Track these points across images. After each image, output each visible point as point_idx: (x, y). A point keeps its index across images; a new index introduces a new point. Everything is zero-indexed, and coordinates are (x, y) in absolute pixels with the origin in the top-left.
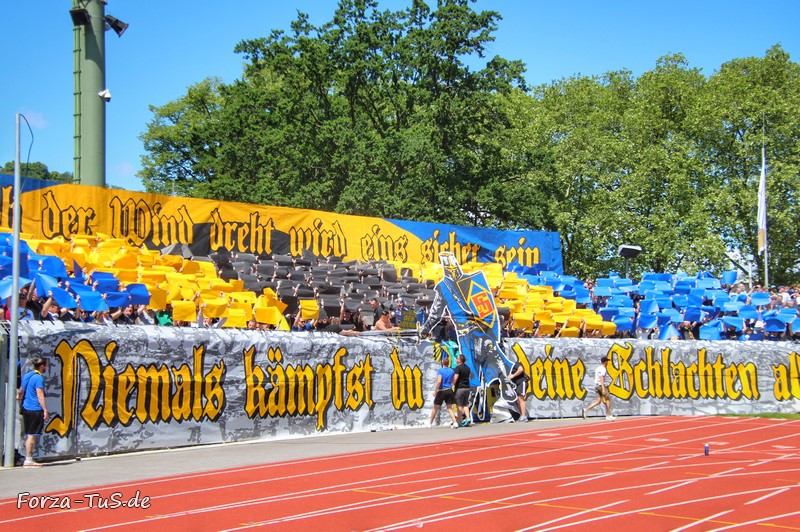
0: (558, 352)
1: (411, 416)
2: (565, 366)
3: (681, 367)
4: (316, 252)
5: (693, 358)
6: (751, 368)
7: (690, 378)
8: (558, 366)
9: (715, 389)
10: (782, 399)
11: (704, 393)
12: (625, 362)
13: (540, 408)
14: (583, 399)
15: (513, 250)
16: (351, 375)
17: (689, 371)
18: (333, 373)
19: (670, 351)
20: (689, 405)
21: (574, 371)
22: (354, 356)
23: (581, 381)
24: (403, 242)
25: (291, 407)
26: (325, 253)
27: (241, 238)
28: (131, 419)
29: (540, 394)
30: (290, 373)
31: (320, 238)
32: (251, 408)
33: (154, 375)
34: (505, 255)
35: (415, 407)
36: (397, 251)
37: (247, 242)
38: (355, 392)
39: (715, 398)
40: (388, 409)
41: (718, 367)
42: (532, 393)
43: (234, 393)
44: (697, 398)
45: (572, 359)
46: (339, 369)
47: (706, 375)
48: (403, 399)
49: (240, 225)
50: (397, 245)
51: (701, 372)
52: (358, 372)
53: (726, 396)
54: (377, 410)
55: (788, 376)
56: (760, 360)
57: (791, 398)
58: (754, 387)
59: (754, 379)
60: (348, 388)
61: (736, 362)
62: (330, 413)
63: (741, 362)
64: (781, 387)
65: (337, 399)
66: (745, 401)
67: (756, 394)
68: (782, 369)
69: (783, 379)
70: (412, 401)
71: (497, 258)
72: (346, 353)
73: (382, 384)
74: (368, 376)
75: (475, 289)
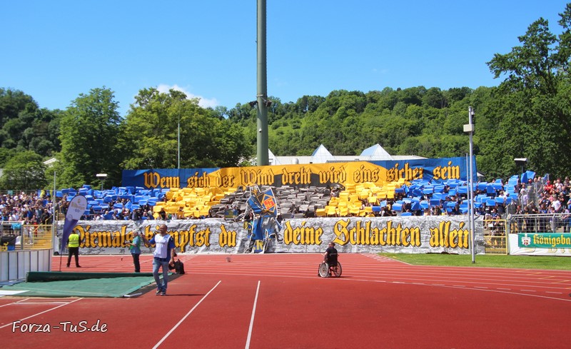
0: (308, 224)
1: (229, 250)
2: (312, 230)
3: (376, 230)
4: (332, 181)
5: (384, 225)
6: (417, 230)
7: (381, 236)
8: (308, 231)
9: (395, 240)
10: (434, 246)
11: (389, 242)
12: (344, 228)
13: (296, 248)
14: (320, 245)
15: (445, 168)
16: (198, 234)
17: (381, 232)
18: (189, 234)
19: (371, 222)
20: (380, 249)
21: (317, 232)
22: (200, 228)
23: (319, 237)
24: (376, 171)
26: (336, 181)
27: (296, 178)
28: (96, 247)
29: (297, 242)
31: (334, 175)
33: (104, 234)
34: (440, 171)
35: (231, 246)
36: (373, 176)
37: (299, 179)
38: (200, 240)
39: (395, 245)
40: (217, 246)
41: (399, 229)
42: (293, 242)
44: (385, 245)
45: (316, 227)
46: (192, 232)
47: (391, 233)
48: (225, 242)
49: (296, 173)
50: (373, 173)
51: (389, 232)
52: (202, 233)
53: (401, 244)
54: (211, 247)
55: (439, 234)
56: (423, 226)
57: (439, 246)
58: (417, 240)
59: (417, 236)
60: (197, 239)
61: (409, 227)
62: (187, 247)
63: (412, 227)
64: (434, 240)
65: (191, 243)
66: (411, 247)
67: (418, 243)
68: (436, 231)
69: (436, 235)
70: (230, 244)
71: (435, 173)
72: (196, 227)
73: (215, 238)
74: (207, 234)
75: (267, 197)
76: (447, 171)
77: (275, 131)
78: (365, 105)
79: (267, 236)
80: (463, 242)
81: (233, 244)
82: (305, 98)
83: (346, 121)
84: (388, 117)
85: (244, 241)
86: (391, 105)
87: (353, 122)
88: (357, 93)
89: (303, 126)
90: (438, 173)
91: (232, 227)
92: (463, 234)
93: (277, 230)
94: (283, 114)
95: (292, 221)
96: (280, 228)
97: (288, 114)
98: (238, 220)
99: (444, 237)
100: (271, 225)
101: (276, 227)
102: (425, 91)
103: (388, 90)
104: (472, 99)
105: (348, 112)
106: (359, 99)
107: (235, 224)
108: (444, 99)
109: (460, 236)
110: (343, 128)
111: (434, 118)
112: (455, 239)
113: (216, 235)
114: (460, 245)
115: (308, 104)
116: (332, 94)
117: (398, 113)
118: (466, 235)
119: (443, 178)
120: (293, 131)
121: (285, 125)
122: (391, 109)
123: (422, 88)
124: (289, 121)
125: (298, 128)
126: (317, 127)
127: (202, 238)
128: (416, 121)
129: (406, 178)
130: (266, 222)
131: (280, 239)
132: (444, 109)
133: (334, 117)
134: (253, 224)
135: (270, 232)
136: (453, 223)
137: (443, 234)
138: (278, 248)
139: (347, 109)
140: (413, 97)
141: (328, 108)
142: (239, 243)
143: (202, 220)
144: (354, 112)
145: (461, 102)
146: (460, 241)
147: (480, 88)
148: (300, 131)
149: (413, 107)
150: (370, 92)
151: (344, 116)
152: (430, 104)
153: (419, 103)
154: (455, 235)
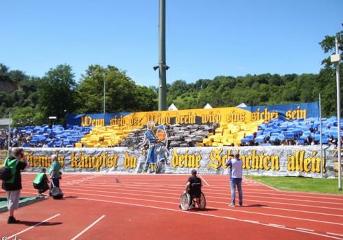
0: (190, 152)
1: (131, 170)
2: (193, 157)
3: (243, 157)
4: (210, 121)
5: (249, 153)
6: (276, 157)
7: (247, 161)
8: (190, 157)
9: (259, 165)
10: (291, 170)
11: (253, 166)
12: (218, 155)
13: (180, 170)
14: (199, 168)
15: (295, 111)
16: (109, 159)
17: (247, 159)
18: (102, 158)
19: (239, 151)
21: (197, 158)
22: (110, 154)
23: (199, 162)
24: (243, 114)
25: (86, 166)
26: (214, 121)
27: (185, 119)
28: (37, 166)
29: (182, 166)
30: (86, 158)
31: (212, 117)
32: (72, 165)
33: (43, 158)
34: (291, 113)
35: (133, 168)
36: (241, 118)
38: (110, 163)
39: (258, 169)
40: (123, 168)
41: (261, 157)
42: (178, 165)
43: (67, 162)
44: (250, 169)
45: (196, 154)
46: (105, 157)
47: (255, 160)
48: (128, 165)
49: (185, 116)
50: (241, 116)
51: (253, 159)
52: (112, 158)
53: (263, 169)
54: (118, 168)
55: (295, 160)
56: (282, 154)
57: (295, 170)
58: (277, 165)
59: (277, 162)
60: (108, 162)
61: (270, 154)
62: (101, 168)
63: (273, 155)
64: (291, 166)
65: (104, 165)
66: (271, 170)
67: (277, 168)
68: (293, 158)
69: (293, 162)
70: (132, 166)
71: (287, 115)
72: (107, 153)
73: (121, 161)
74: (115, 159)
75: (159, 131)
76: (296, 114)
77: (183, 100)
78: (235, 84)
79: (159, 160)
80: (316, 167)
81: (134, 166)
82: (200, 81)
83: (224, 94)
84: (249, 91)
85: (142, 164)
86: (250, 84)
87: (228, 94)
88: (230, 78)
89: (199, 96)
90: (290, 115)
91: (134, 153)
92: (316, 161)
93: (166, 156)
94: (188, 90)
95: (178, 149)
96: (168, 155)
97: (190, 89)
98: (138, 148)
99: (299, 163)
100: (162, 152)
101: (166, 154)
102: (271, 76)
103: (248, 76)
104: (299, 80)
105: (225, 88)
106: (231, 81)
107: (136, 151)
108: (282, 81)
109: (313, 162)
110: (222, 97)
111: (276, 91)
112: (308, 165)
113: (122, 159)
114: (313, 169)
115: (202, 84)
116: (216, 78)
117: (254, 89)
118: (318, 162)
119: (293, 118)
120: (193, 99)
121: (189, 96)
122: (251, 86)
123: (269, 74)
124: (191, 94)
125: (196, 97)
126: (207, 97)
127: (111, 161)
128: (265, 93)
129: (266, 119)
130: (158, 150)
131: (168, 163)
132: (282, 86)
133: (217, 91)
134: (149, 151)
135: (161, 157)
136: (307, 152)
137: (299, 160)
138: (167, 169)
139: (224, 86)
140: (263, 79)
141: (213, 86)
142: (138, 165)
143: (112, 149)
144: (229, 88)
145: (292, 82)
146: (313, 166)
147: (303, 75)
148: (197, 100)
149: (263, 85)
150: (238, 77)
151: (223, 90)
152: (274, 83)
153: (267, 83)
154: (309, 162)
